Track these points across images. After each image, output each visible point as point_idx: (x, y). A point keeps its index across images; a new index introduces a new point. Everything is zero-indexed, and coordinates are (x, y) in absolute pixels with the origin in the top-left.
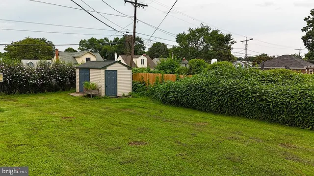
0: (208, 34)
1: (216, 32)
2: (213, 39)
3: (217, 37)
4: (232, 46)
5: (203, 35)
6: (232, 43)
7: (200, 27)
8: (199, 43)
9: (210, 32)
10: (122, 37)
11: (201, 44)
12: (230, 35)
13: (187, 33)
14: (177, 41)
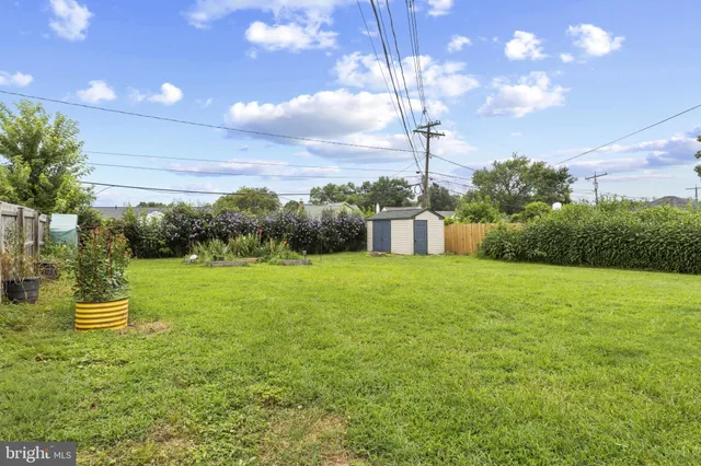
0: (526, 169)
1: (539, 166)
2: (536, 177)
3: (544, 174)
4: (571, 186)
5: (519, 171)
6: (571, 182)
7: (512, 159)
8: (511, 185)
9: (529, 165)
10: (377, 180)
11: (514, 186)
12: (565, 170)
13: (491, 168)
14: (474, 182)
